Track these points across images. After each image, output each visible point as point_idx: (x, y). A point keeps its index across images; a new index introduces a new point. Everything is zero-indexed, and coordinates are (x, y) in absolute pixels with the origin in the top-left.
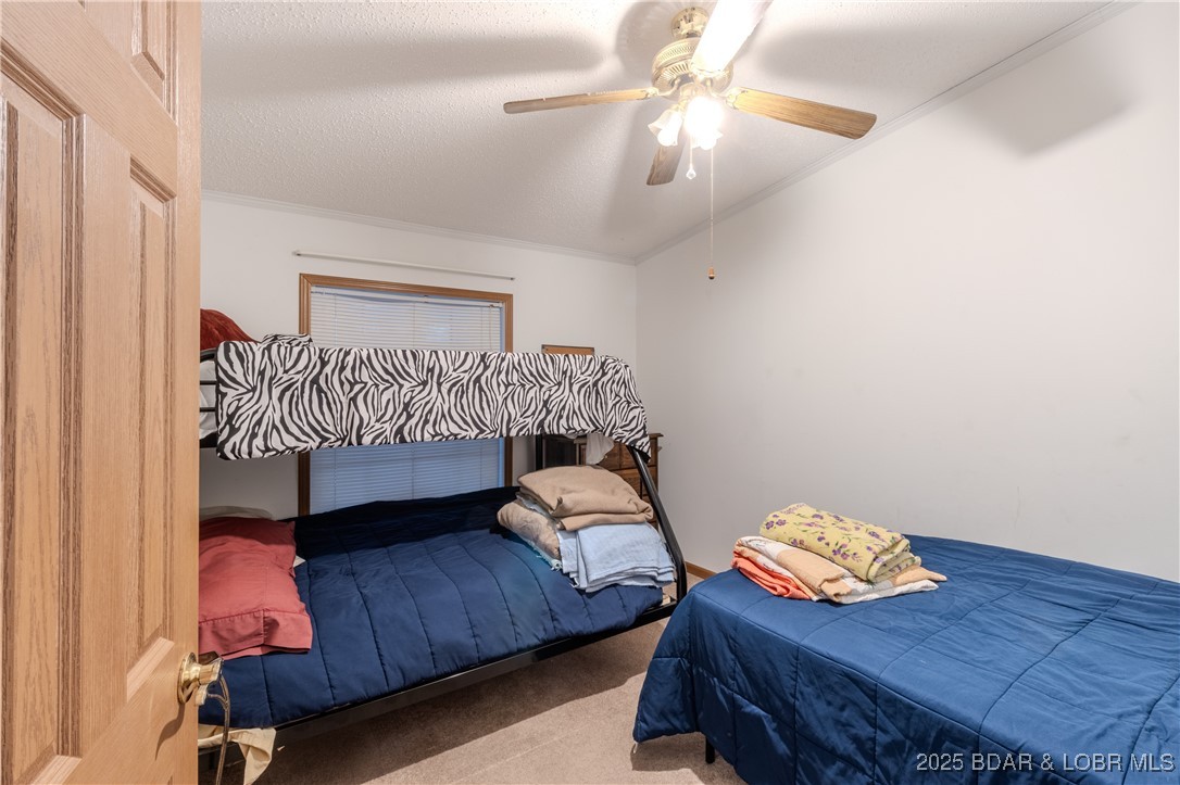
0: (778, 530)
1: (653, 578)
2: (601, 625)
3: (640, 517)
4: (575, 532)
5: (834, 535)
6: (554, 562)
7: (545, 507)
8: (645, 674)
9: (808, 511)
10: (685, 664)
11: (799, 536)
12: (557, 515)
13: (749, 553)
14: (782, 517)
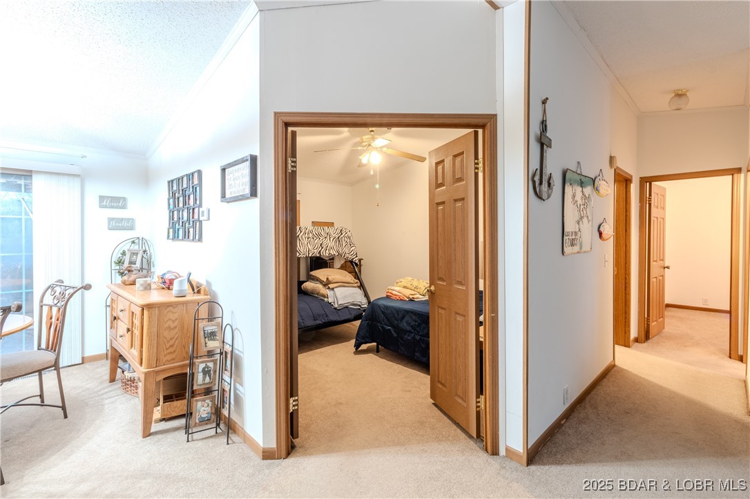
0: (400, 284)
1: (360, 306)
2: (343, 318)
3: (355, 285)
4: (333, 289)
5: (415, 283)
6: (326, 299)
7: (321, 282)
8: (355, 340)
9: (410, 279)
10: (370, 322)
11: (405, 285)
12: (326, 284)
13: (390, 291)
14: (401, 280)
